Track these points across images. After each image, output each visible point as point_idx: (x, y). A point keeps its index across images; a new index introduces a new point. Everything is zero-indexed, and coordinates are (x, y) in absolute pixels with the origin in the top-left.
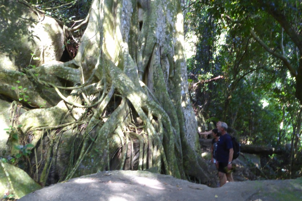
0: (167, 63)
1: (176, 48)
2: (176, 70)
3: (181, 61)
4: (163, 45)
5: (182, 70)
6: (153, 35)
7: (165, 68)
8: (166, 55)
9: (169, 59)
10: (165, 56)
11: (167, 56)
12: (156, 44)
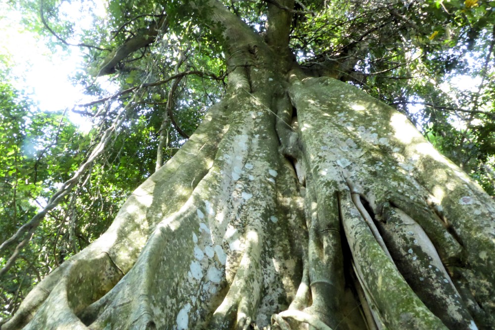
0: (401, 222)
1: (421, 178)
2: (458, 231)
3: (456, 197)
4: (365, 189)
5: (477, 217)
6: (322, 179)
7: (405, 239)
8: (386, 205)
9: (403, 209)
10: (387, 209)
11: (393, 204)
12: (337, 195)
